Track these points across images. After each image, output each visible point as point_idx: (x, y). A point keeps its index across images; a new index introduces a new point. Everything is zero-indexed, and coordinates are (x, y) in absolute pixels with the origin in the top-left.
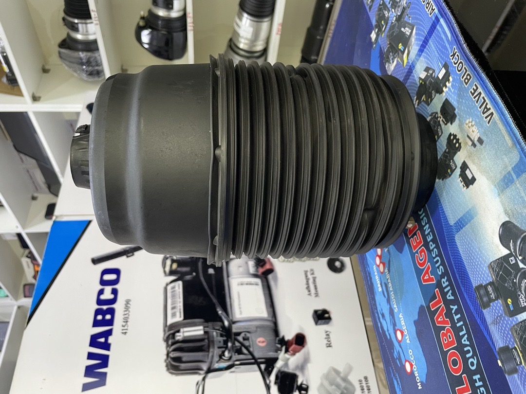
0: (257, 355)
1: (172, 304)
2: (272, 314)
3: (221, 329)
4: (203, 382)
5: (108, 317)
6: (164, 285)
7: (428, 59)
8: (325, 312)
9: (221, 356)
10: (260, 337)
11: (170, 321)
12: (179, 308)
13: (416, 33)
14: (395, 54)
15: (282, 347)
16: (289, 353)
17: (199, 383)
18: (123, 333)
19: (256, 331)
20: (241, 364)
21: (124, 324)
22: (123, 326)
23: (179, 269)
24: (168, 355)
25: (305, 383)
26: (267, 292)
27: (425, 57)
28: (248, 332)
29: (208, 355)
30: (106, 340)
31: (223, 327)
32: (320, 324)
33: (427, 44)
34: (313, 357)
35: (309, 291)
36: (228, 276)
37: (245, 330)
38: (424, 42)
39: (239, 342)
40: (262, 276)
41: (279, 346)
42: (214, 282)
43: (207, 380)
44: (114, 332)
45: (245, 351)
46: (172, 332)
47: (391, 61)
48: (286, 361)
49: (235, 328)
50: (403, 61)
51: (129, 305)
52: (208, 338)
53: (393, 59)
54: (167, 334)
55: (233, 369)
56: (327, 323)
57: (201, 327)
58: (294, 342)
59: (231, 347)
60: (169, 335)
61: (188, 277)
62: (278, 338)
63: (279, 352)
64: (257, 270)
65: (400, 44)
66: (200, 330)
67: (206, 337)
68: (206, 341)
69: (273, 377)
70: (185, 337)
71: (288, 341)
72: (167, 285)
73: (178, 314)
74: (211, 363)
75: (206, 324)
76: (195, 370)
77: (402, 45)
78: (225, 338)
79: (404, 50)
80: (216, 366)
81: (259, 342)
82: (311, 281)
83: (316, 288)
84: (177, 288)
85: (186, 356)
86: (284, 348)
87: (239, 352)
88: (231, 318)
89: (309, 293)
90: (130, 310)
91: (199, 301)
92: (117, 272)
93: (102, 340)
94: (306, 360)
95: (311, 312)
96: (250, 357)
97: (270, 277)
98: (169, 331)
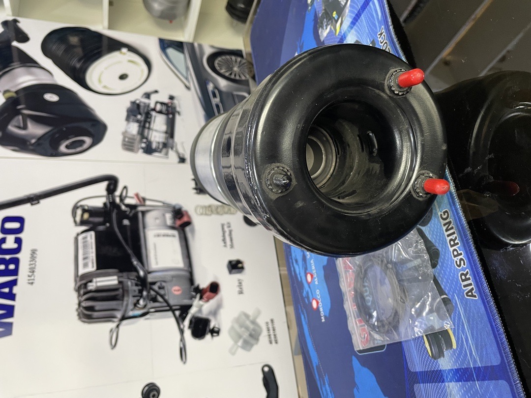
0: (172, 302)
1: (84, 254)
2: (188, 264)
3: (136, 279)
4: (117, 330)
5: (12, 267)
6: (74, 235)
7: (359, 33)
8: (239, 262)
9: (136, 304)
10: (175, 285)
11: (82, 271)
12: (91, 258)
13: (350, 5)
14: (329, 20)
15: (197, 294)
16: (203, 300)
17: (113, 330)
18: (29, 283)
19: (171, 281)
20: (156, 311)
21: (30, 274)
22: (29, 276)
23: (92, 219)
24: (79, 304)
25: (217, 326)
26: (184, 244)
27: (356, 31)
28: (165, 282)
29: (122, 304)
30: (11, 290)
31: (138, 277)
32: (234, 273)
33: (359, 18)
34: (226, 303)
35: (225, 243)
36: (144, 227)
37: (161, 279)
38: (357, 15)
39: (154, 290)
40: (180, 228)
41: (194, 294)
42: (129, 233)
43: (121, 327)
44: (19, 282)
45: (160, 299)
46: (84, 282)
47: (325, 28)
48: (200, 308)
49: (150, 278)
50: (336, 30)
51: (35, 255)
52: (123, 288)
53: (326, 26)
54: (79, 284)
55: (147, 316)
56: (240, 272)
57: (115, 277)
58: (208, 289)
59: (146, 296)
60: (81, 285)
61: (101, 228)
62: (193, 287)
63: (193, 299)
64: (174, 223)
65: (335, 13)
66: (114, 280)
67: (121, 286)
68: (121, 290)
69: (187, 322)
70: (97, 287)
71: (203, 289)
72: (78, 235)
73: (90, 264)
74: (125, 311)
75: (120, 274)
76: (109, 318)
77: (337, 13)
78: (140, 288)
79: (338, 19)
80: (131, 314)
81: (175, 291)
82: (227, 234)
83: (231, 240)
84: (89, 238)
85: (98, 305)
86: (198, 296)
87: (154, 300)
88: (146, 268)
89: (224, 244)
90: (37, 260)
91: (112, 251)
92: (20, 220)
93: (6, 290)
94: (219, 306)
95: (226, 263)
96: (165, 304)
97: (187, 229)
98: (81, 280)
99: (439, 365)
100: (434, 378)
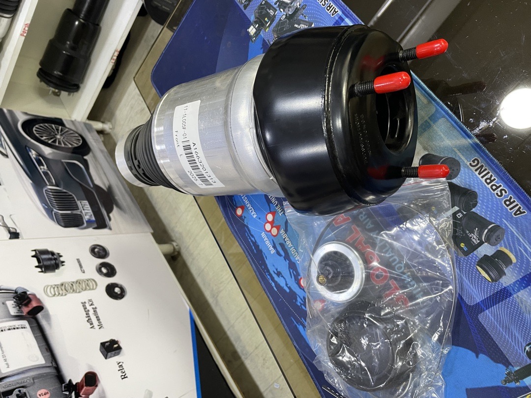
2: (50, 358)
19: (33, 384)
26: (39, 334)
28: (23, 387)
32: (111, 357)
37: (17, 386)
40: (29, 316)
41: (67, 393)
49: (3, 387)
56: (118, 354)
58: (84, 384)
62: (63, 385)
64: (20, 311)
71: (76, 383)
81: (40, 395)
82: (91, 313)
83: (99, 320)
86: (73, 394)
89: (91, 326)
97: (40, 316)
99: (502, 284)
100: (499, 298)
